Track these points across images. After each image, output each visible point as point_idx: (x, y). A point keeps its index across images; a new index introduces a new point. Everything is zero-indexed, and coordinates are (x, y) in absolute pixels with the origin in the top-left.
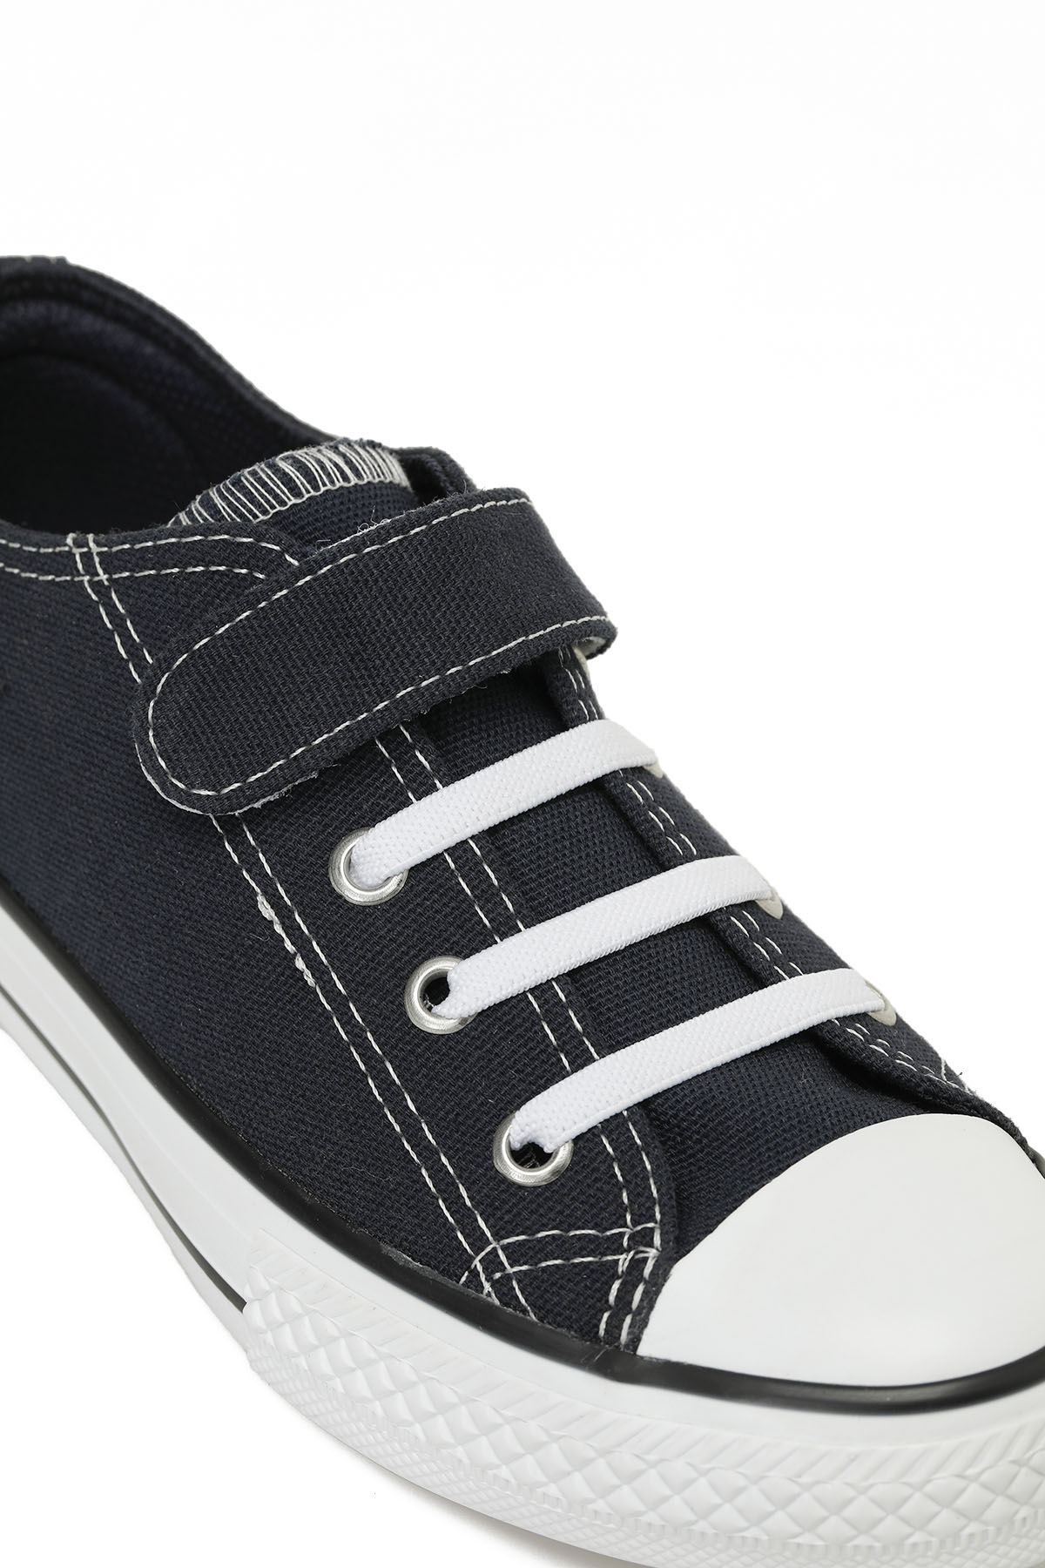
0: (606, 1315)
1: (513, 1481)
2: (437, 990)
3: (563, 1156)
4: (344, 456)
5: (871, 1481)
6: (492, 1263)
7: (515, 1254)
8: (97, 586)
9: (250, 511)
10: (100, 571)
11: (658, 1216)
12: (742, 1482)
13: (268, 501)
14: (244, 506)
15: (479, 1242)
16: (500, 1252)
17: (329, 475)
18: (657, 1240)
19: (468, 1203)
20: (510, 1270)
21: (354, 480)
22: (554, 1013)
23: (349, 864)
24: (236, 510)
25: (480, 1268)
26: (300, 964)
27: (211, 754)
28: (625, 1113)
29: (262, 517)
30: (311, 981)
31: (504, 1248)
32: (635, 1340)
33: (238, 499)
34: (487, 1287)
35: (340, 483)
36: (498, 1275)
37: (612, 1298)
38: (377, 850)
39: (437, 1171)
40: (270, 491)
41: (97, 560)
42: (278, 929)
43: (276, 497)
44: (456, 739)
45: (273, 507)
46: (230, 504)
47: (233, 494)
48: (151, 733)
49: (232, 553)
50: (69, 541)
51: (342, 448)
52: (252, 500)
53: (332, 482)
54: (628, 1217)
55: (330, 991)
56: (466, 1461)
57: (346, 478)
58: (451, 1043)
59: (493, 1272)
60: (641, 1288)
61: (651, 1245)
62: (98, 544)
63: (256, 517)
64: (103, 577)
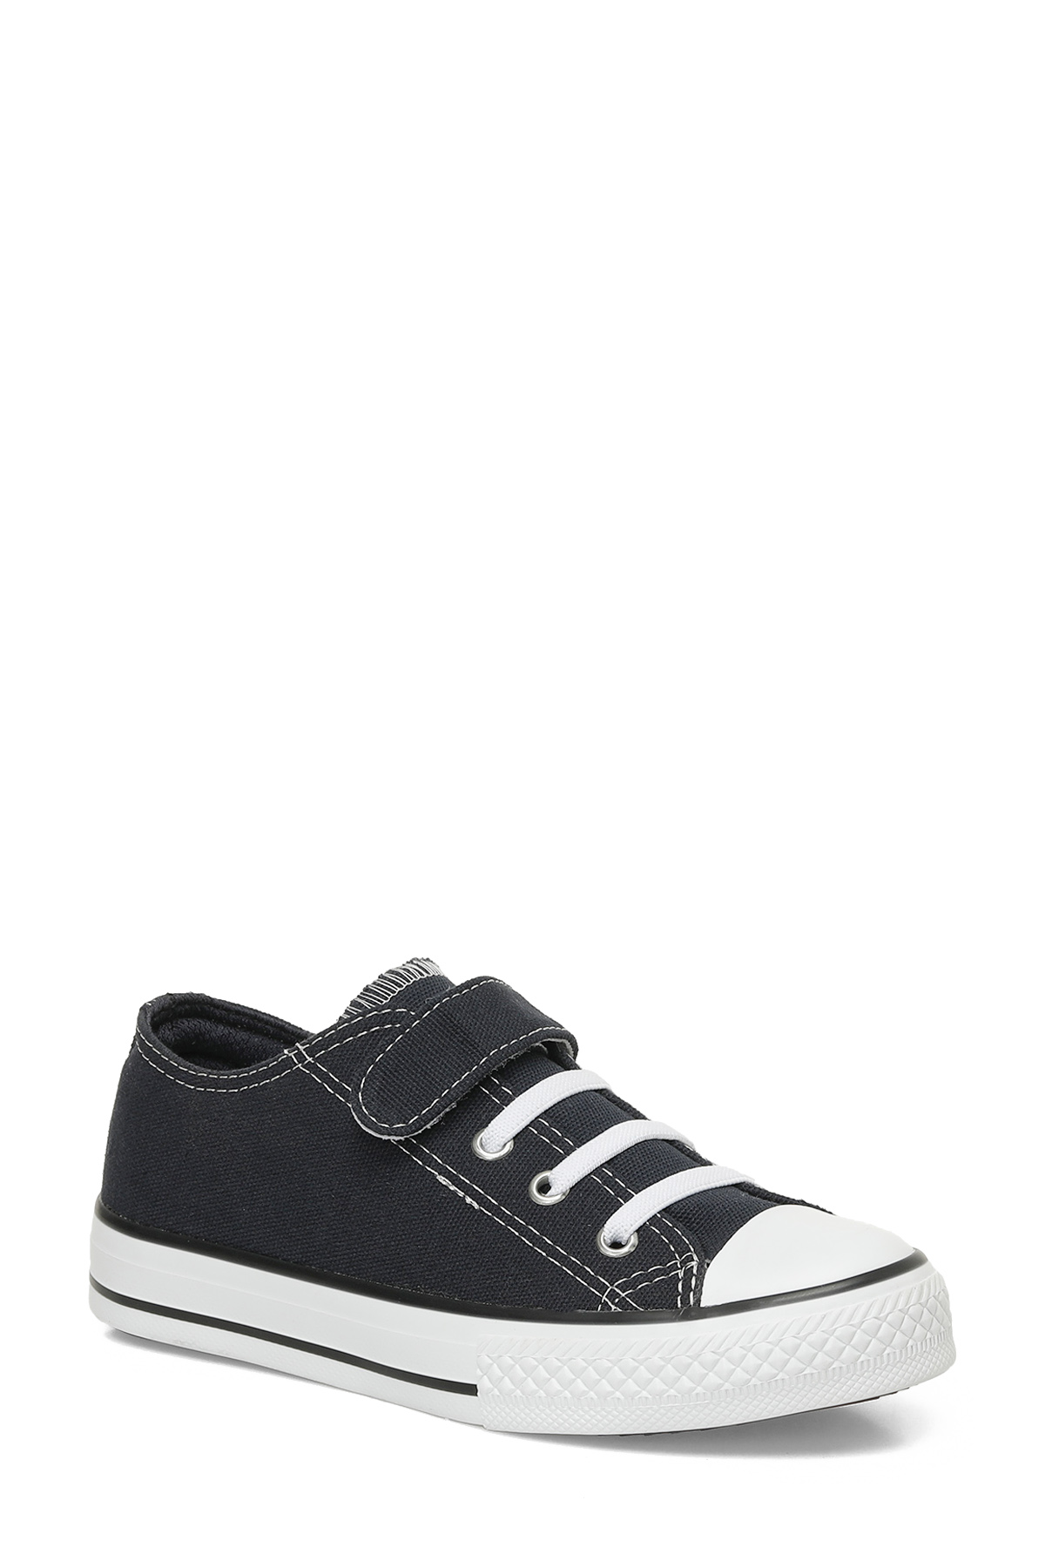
0: (679, 1298)
1: (649, 1396)
2: (544, 1188)
3: (634, 1240)
4: (418, 965)
5: (834, 1327)
6: (612, 1296)
7: (623, 1288)
8: (308, 1066)
9: (379, 1000)
10: (307, 1057)
11: (692, 1250)
12: (770, 1346)
13: (386, 993)
14: (375, 999)
15: (602, 1288)
16: (616, 1289)
17: (413, 974)
18: (695, 1258)
19: (592, 1274)
20: (623, 1295)
21: (426, 975)
22: (608, 1181)
23: (481, 1145)
24: (371, 1002)
25: (607, 1300)
26: (469, 1200)
27: (398, 1107)
28: (659, 1215)
29: (385, 1001)
30: (476, 1206)
31: (616, 1287)
32: (698, 1301)
33: (370, 997)
34: (613, 1307)
35: (419, 977)
36: (617, 1300)
37: (680, 1290)
38: (495, 1132)
39: (571, 1266)
40: (386, 988)
41: (304, 1053)
42: (453, 1188)
43: (389, 990)
44: (519, 1076)
45: (389, 995)
46: (367, 1000)
47: (367, 995)
48: (363, 1108)
49: (381, 1020)
50: (286, 1051)
51: (415, 962)
52: (378, 995)
53: (415, 977)
54: (677, 1255)
55: (489, 1206)
56: (622, 1398)
57: (422, 974)
58: (561, 1206)
59: (614, 1299)
60: (694, 1278)
61: (693, 1260)
62: (302, 1045)
63: (382, 1002)
64: (310, 1059)
